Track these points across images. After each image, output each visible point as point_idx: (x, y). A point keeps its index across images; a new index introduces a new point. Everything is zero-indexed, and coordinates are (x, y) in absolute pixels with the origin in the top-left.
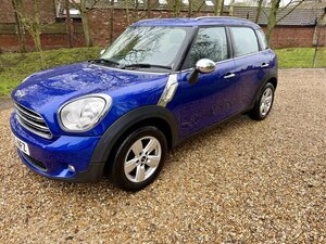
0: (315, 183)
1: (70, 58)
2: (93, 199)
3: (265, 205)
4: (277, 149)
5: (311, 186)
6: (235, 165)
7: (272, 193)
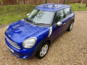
0: (85, 52)
1: (13, 9)
2: (31, 61)
3: (74, 60)
4: (75, 41)
5: (84, 53)
6: (66, 47)
7: (76, 56)
